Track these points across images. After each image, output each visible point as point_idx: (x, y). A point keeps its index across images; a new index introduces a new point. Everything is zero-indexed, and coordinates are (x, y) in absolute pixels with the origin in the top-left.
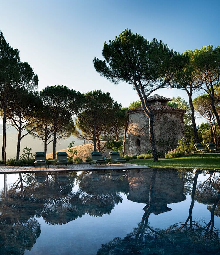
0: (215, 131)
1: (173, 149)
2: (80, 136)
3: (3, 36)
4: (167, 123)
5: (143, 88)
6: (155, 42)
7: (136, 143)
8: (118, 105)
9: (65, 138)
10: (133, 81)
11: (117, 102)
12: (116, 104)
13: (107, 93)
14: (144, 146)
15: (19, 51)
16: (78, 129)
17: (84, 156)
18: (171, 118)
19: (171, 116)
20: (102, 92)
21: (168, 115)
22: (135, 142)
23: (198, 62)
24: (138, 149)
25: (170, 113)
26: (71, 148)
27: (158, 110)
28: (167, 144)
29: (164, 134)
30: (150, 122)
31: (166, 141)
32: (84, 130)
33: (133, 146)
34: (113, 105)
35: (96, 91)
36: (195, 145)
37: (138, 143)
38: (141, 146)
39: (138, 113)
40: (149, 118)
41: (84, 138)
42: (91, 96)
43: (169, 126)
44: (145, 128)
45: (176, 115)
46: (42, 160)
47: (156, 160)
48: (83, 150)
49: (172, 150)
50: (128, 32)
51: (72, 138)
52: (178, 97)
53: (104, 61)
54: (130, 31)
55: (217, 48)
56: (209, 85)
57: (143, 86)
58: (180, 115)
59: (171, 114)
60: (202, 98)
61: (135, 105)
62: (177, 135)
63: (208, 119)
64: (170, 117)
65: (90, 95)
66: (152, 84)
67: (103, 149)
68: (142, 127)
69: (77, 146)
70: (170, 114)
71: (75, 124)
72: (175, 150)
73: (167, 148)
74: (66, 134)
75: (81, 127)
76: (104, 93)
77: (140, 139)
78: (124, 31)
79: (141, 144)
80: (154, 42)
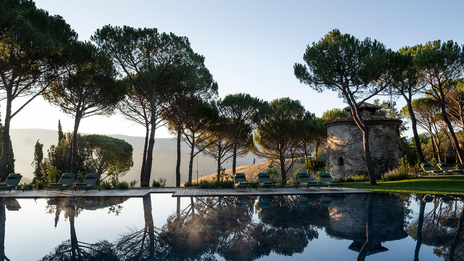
0: (438, 146)
1: (391, 170)
2: (260, 154)
3: (189, 42)
4: (379, 137)
5: (352, 95)
6: (369, 41)
7: (339, 162)
8: (311, 115)
9: (242, 155)
10: (342, 88)
11: (308, 112)
12: (308, 114)
13: (298, 101)
14: (350, 167)
15: (204, 57)
16: (257, 145)
17: (255, 178)
18: (384, 130)
19: (384, 127)
20: (291, 100)
21: (380, 128)
22: (337, 161)
23: (423, 61)
24: (341, 170)
25: (382, 124)
26: (271, 168)
27: (367, 121)
28: (381, 163)
29: (375, 151)
30: (364, 137)
31: (378, 159)
32: (266, 147)
33: (334, 166)
34: (304, 115)
35: (283, 98)
36: (421, 165)
37: (341, 162)
38: (345, 165)
39: (341, 124)
40: (363, 132)
41: (265, 156)
42: (278, 104)
43: (382, 140)
44: (349, 143)
45: (390, 127)
46: (245, 182)
47: (374, 183)
48: (253, 171)
49: (389, 171)
50: (336, 33)
51: (250, 155)
52: (383, 102)
53: (305, 65)
54: (338, 31)
55: (447, 43)
56: (436, 89)
57: (352, 93)
58: (395, 127)
59: (384, 125)
60: (418, 102)
61: (331, 114)
62: (392, 152)
63: (427, 130)
64: (382, 129)
65: (276, 103)
66: (362, 90)
67: (289, 169)
68: (346, 142)
69: (244, 166)
70: (382, 126)
71: (254, 138)
72: (393, 172)
73: (380, 169)
74: (243, 151)
75: (262, 143)
76: (293, 101)
77: (344, 157)
78: (331, 32)
79: (345, 163)
80: (367, 41)
